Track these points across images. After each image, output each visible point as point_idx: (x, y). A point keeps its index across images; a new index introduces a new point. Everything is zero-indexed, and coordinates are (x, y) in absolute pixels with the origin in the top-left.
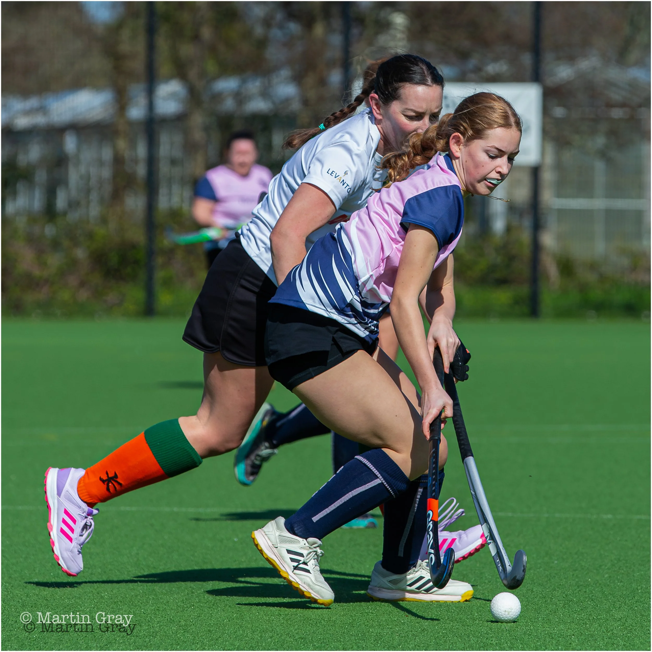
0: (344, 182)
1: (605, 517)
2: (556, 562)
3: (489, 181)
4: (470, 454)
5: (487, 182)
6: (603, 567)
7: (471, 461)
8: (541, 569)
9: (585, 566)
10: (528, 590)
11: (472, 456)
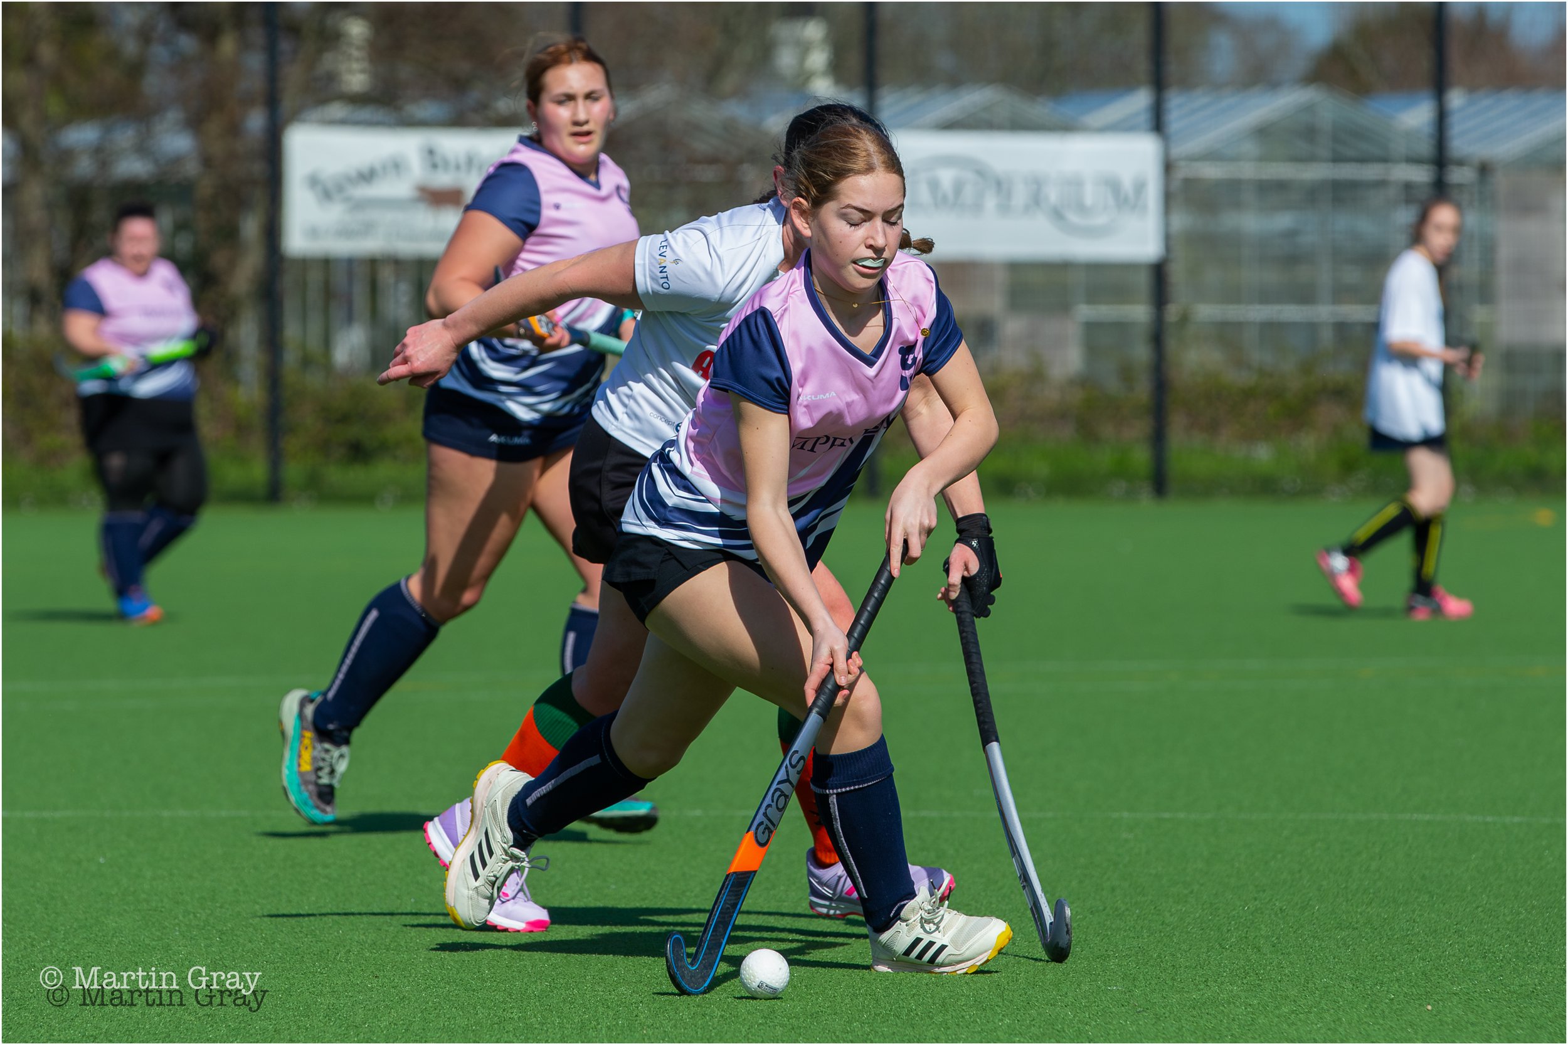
0: (664, 270)
1: (698, 812)
2: (613, 887)
3: (860, 264)
4: (994, 738)
5: (859, 267)
6: (688, 894)
7: (995, 747)
8: (590, 899)
9: (659, 893)
10: (569, 932)
11: (997, 740)
